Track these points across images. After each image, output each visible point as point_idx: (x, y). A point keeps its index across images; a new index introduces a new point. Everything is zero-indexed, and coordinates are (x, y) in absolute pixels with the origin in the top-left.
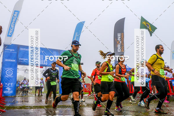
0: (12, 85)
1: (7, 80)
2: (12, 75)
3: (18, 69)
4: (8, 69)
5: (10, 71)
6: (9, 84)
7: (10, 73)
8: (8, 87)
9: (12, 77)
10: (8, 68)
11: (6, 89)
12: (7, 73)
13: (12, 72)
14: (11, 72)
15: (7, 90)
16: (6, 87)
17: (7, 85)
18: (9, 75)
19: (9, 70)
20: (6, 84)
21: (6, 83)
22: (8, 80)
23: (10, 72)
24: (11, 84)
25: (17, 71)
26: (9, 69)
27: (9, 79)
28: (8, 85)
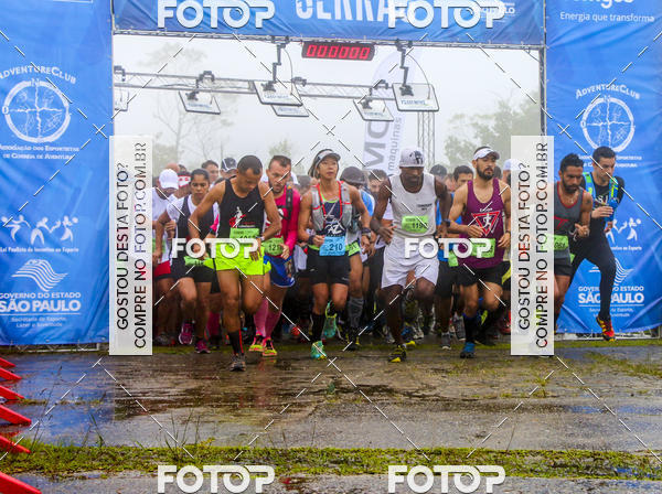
0: (68, 234)
1: (19, 189)
2: (63, 141)
3: (117, 78)
4: (16, 79)
5: (42, 91)
6: (43, 223)
7: (44, 115)
8: (39, 256)
9: (67, 154)
10: (16, 71)
11: (20, 274)
12: (18, 121)
13: (66, 104)
14: (57, 104)
15: (32, 286)
16: (21, 260)
17: (20, 240)
18: (33, 133)
19: (31, 90)
20: (16, 228)
21: (14, 212)
22: (26, 184)
23: (45, 108)
24: (61, 231)
25: (117, 93)
26: (28, 77)
27: (41, 171)
28: (35, 234)
